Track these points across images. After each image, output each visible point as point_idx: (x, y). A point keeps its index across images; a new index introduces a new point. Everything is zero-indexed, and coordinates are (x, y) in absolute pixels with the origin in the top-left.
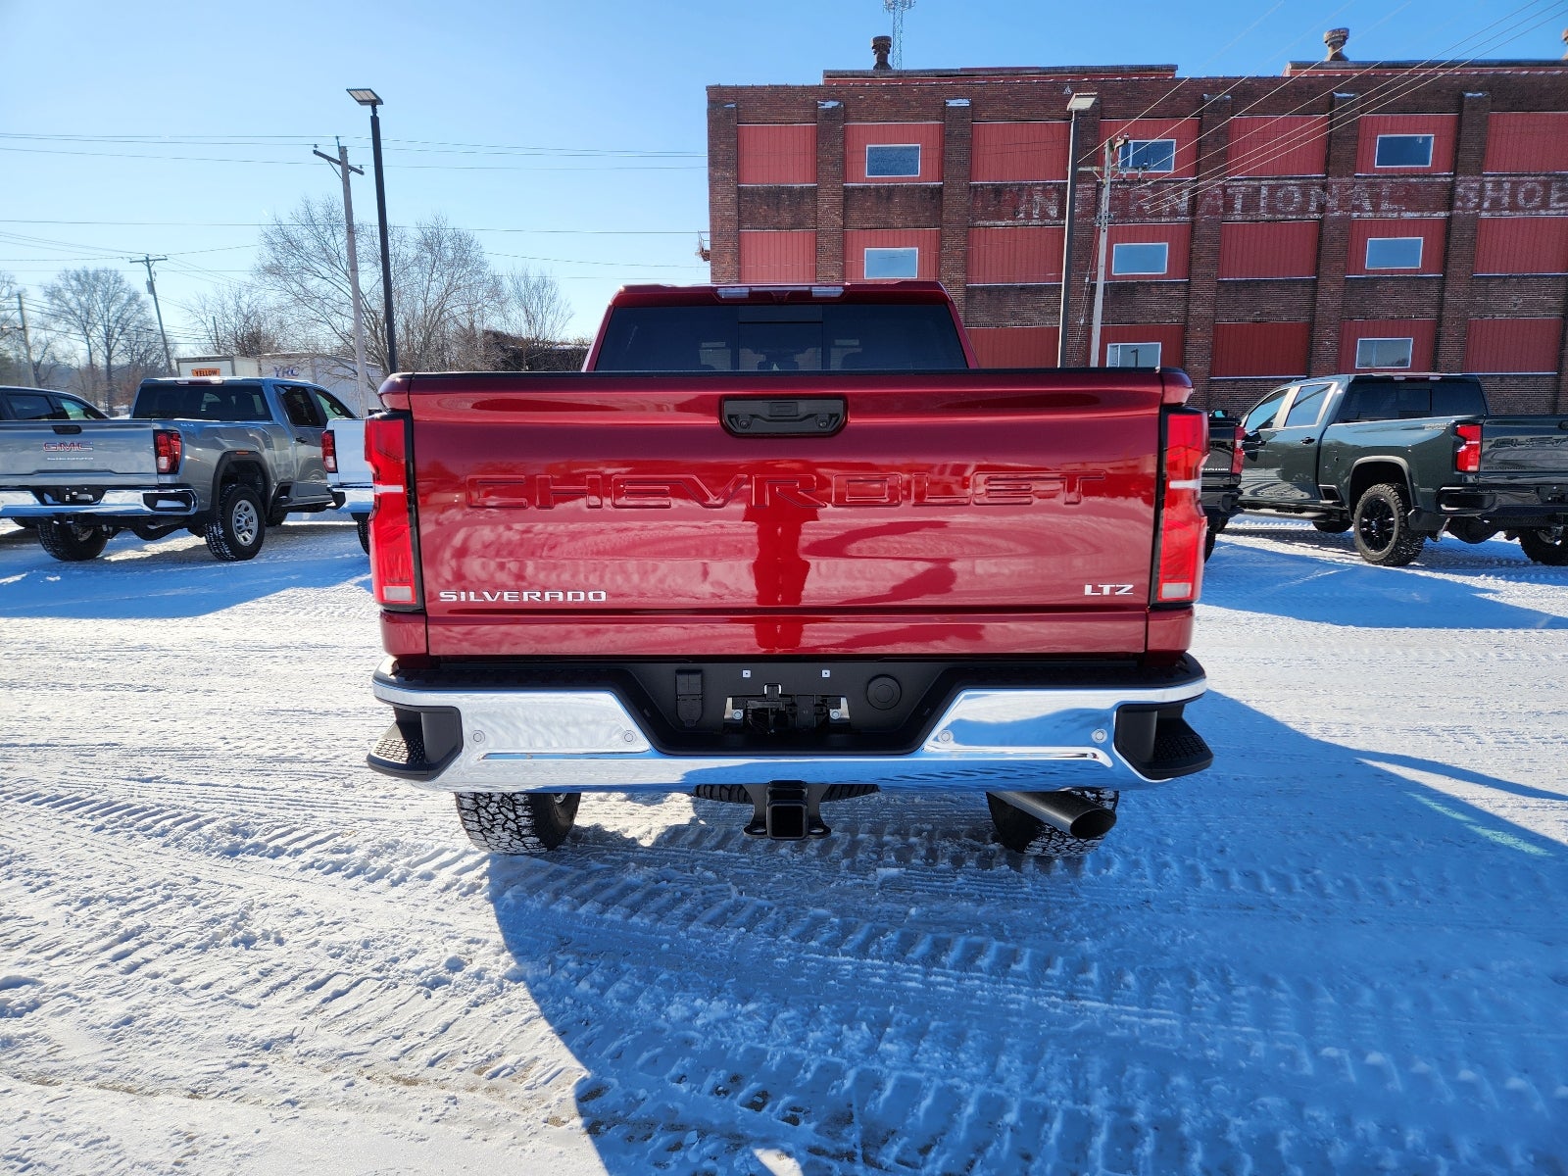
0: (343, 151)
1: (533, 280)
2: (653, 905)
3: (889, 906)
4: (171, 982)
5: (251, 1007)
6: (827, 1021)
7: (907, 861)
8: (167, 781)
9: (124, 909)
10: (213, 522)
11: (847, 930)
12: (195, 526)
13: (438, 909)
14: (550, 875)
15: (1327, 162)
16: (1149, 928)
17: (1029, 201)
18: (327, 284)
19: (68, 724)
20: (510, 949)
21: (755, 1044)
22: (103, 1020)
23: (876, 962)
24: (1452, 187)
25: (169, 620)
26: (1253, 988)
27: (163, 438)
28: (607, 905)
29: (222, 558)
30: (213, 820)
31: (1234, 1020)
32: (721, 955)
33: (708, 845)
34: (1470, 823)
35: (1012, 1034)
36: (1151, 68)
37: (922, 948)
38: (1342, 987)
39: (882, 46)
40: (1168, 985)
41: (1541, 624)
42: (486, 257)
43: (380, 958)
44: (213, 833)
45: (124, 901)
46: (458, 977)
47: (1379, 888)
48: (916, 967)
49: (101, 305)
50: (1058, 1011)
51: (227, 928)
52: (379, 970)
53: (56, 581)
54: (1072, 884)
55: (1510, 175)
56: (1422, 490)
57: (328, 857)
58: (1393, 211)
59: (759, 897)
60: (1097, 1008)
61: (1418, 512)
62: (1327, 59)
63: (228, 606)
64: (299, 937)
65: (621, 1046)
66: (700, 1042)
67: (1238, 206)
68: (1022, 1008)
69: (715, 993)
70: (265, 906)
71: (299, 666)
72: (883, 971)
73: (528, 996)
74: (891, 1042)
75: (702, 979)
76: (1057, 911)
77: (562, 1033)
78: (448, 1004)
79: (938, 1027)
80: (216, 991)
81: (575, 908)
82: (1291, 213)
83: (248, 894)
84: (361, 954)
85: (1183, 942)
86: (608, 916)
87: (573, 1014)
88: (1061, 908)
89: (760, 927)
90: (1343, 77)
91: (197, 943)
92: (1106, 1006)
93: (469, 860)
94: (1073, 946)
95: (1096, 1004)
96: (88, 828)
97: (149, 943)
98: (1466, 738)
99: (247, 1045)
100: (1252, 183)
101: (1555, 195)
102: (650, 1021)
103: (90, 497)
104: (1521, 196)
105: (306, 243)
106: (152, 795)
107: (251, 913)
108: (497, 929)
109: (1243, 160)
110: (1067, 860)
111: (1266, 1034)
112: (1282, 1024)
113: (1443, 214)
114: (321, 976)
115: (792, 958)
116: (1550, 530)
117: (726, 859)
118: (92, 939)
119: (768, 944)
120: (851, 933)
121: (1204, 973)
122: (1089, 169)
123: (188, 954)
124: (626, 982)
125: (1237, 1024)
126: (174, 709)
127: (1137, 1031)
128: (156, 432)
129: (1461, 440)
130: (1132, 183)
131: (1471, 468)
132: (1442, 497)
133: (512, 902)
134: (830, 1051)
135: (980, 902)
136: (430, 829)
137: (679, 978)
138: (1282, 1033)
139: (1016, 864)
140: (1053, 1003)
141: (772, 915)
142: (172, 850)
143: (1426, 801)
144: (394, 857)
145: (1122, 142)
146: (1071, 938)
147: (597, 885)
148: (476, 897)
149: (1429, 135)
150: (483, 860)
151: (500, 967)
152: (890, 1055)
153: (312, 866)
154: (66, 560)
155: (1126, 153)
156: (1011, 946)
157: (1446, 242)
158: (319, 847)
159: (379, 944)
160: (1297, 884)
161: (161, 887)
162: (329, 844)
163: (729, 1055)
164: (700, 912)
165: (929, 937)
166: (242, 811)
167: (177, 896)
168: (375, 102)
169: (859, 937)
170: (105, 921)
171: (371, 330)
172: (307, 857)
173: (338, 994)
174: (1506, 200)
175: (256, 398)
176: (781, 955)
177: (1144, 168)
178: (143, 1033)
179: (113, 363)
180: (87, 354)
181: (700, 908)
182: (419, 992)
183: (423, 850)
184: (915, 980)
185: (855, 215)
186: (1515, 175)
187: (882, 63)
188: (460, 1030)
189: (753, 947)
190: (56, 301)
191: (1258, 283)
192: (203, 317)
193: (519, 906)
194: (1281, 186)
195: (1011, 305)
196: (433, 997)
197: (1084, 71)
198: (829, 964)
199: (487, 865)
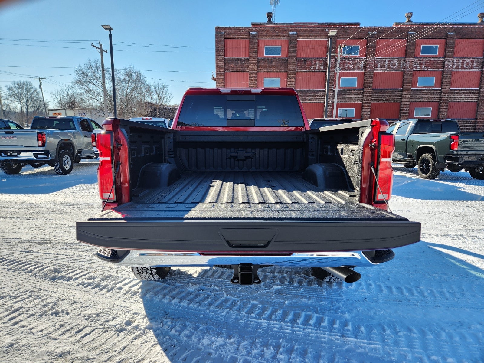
0: (101, 45)
1: (161, 86)
2: (197, 300)
3: (278, 300)
4: (29, 329)
5: (56, 339)
6: (258, 346)
7: (283, 283)
8: (34, 252)
9: (15, 300)
10: (56, 162)
11: (264, 309)
12: (51, 163)
13: (123, 301)
14: (162, 288)
15: (406, 53)
16: (367, 309)
17: (315, 64)
18: (95, 87)
19: (3, 231)
20: (148, 317)
21: (234, 355)
22: (3, 345)
23: (275, 322)
24: (444, 61)
25: (40, 195)
26: (405, 332)
27: (40, 135)
28: (182, 299)
29: (59, 174)
30: (48, 267)
31: (400, 345)
32: (221, 319)
33: (216, 277)
34: (468, 269)
35: (323, 351)
36: (352, 24)
37: (290, 317)
38: (435, 332)
39: (270, 15)
40: (376, 331)
41: (479, 199)
42: (146, 79)
43: (102, 320)
44: (47, 272)
45: (15, 297)
46: (129, 328)
47: (442, 293)
48: (289, 324)
49: (25, 93)
50: (339, 342)
51: (50, 308)
52: (102, 325)
53: (5, 181)
54: (340, 292)
55: (462, 58)
56: (440, 155)
57: (87, 281)
58: (426, 68)
59: (234, 297)
60: (352, 341)
61: (438, 162)
62: (406, 22)
63: (60, 190)
64: (74, 312)
65: (186, 356)
66: (214, 354)
67: (379, 66)
68: (326, 340)
69: (219, 334)
70: (63, 300)
71: (82, 211)
72: (277, 326)
73: (153, 335)
74: (281, 354)
75: (215, 329)
76: (335, 302)
77: (165, 350)
78: (126, 339)
79: (297, 348)
80: (44, 333)
81: (170, 301)
82: (395, 69)
83: (58, 295)
84: (96, 318)
85: (379, 314)
86: (182, 304)
87: (170, 343)
88: (337, 301)
89: (235, 308)
90: (411, 27)
91: (39, 314)
92: (355, 340)
93: (135, 282)
94: (341, 316)
95: (352, 339)
96: (6, 269)
97: (23, 313)
98: (462, 238)
99: (53, 355)
100: (383, 59)
101: (475, 64)
102: (196, 345)
103: (16, 154)
104: (465, 64)
105: (89, 74)
106: (28, 257)
107: (58, 302)
108: (143, 309)
109: (380, 52)
110: (337, 282)
111: (411, 351)
112: (416, 347)
113: (441, 70)
114: (81, 328)
115: (246, 321)
116: (479, 168)
117: (222, 282)
118: (3, 312)
119: (237, 315)
120: (266, 311)
121: (388, 327)
122: (333, 54)
123: (36, 318)
124: (188, 330)
125: (401, 347)
126: (39, 226)
127: (367, 349)
128: (38, 133)
129: (452, 140)
130: (346, 59)
131: (455, 149)
132: (446, 158)
133: (149, 298)
134: (260, 358)
135: (309, 299)
136: (121, 270)
137: (206, 328)
138: (417, 350)
139: (320, 284)
140: (337, 339)
141: (238, 304)
142: (33, 278)
143: (453, 261)
144: (109, 281)
145: (344, 46)
146: (341, 313)
147: (178, 292)
148: (136, 296)
149: (437, 45)
150: (139, 282)
151: (144, 324)
152: (281, 360)
153: (81, 284)
154: (9, 174)
155: (344, 50)
156: (321, 316)
157: (442, 78)
158: (83, 277)
159: (102, 315)
160: (415, 292)
161: (28, 292)
162: (87, 276)
163: (224, 359)
164: (214, 302)
165: (292, 312)
166: (58, 263)
167: (34, 296)
168: (110, 29)
169: (268, 312)
170: (8, 305)
171: (109, 101)
172: (79, 281)
173: (87, 335)
174: (460, 66)
175: (71, 123)
176: (242, 319)
177: (350, 54)
178: (17, 350)
179: (29, 110)
180: (20, 108)
181: (214, 301)
182: (115, 334)
183: (119, 278)
184: (288, 329)
185: (261, 68)
186: (463, 58)
187: (270, 21)
188: (129, 349)
189: (232, 316)
190: (11, 91)
191: (385, 90)
192: (57, 97)
193: (151, 300)
194: (392, 61)
195: (309, 96)
196: (120, 336)
197: (332, 24)
198: (258, 323)
199: (141, 284)
